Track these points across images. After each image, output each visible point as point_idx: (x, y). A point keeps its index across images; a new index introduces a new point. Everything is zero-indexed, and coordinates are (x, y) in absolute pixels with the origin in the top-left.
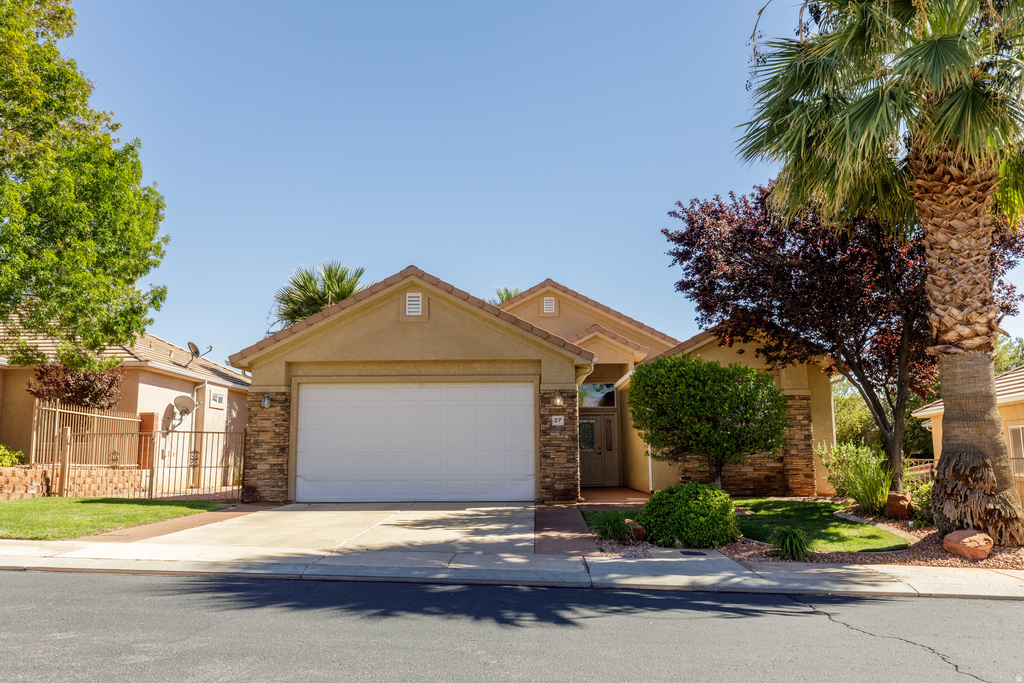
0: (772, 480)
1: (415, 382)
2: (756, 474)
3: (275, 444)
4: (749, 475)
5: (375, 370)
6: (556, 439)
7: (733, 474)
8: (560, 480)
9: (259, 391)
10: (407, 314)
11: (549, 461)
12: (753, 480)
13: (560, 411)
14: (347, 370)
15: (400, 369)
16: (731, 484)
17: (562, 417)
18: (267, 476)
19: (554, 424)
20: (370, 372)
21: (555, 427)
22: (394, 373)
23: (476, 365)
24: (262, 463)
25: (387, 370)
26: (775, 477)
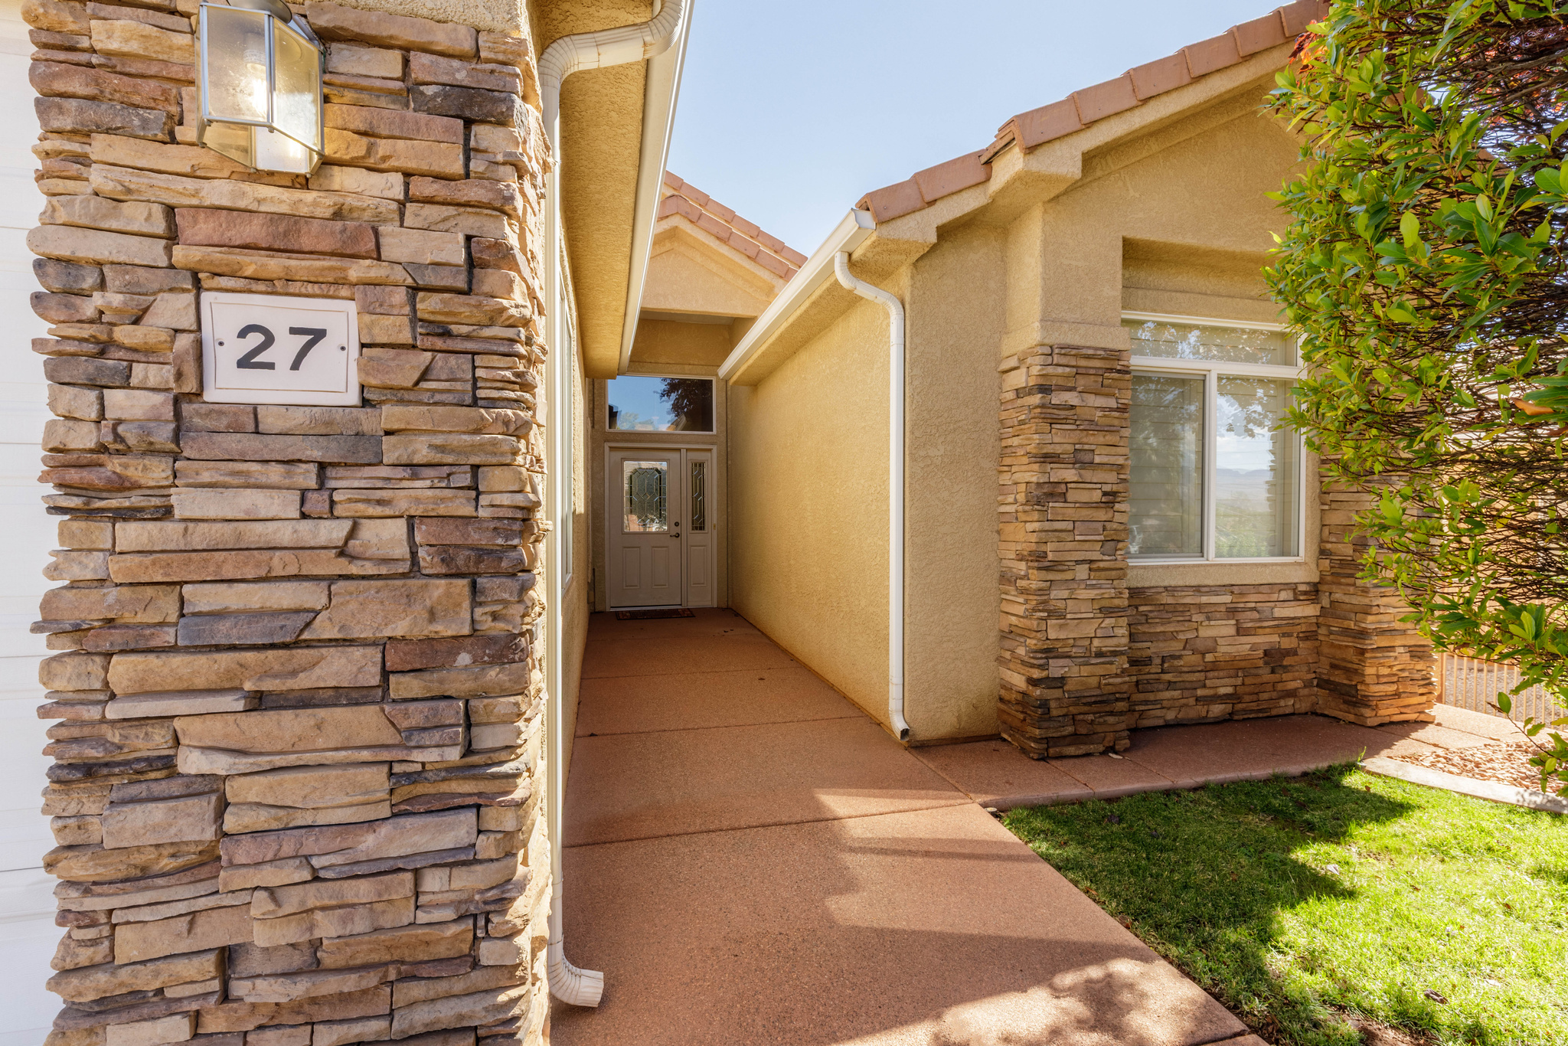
0: (1287, 661)
2: (1244, 646)
4: (1225, 649)
7: (1175, 647)
12: (1236, 667)
26: (1292, 652)
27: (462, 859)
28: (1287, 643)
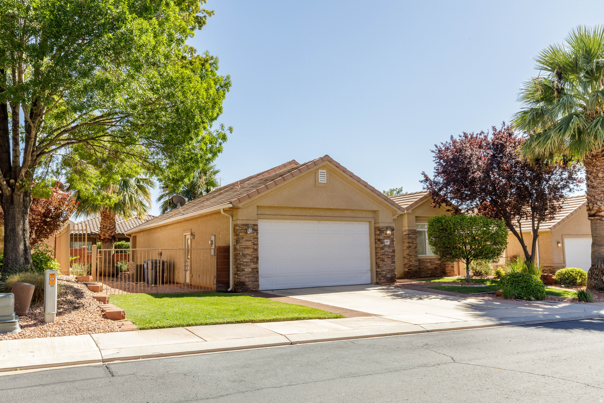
1: (316, 220)
2: (432, 267)
3: (255, 256)
4: (429, 267)
5: (298, 212)
6: (386, 251)
7: (424, 267)
8: (389, 272)
9: (244, 223)
10: (320, 182)
11: (384, 263)
12: (431, 269)
13: (388, 237)
14: (284, 212)
15: (311, 212)
16: (423, 272)
17: (389, 240)
18: (251, 276)
19: (386, 244)
20: (296, 214)
21: (386, 245)
22: (308, 215)
23: (346, 212)
24: (247, 267)
25: (304, 213)
27: (394, 266)
28: (437, 266)
